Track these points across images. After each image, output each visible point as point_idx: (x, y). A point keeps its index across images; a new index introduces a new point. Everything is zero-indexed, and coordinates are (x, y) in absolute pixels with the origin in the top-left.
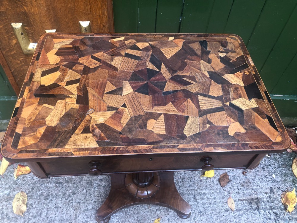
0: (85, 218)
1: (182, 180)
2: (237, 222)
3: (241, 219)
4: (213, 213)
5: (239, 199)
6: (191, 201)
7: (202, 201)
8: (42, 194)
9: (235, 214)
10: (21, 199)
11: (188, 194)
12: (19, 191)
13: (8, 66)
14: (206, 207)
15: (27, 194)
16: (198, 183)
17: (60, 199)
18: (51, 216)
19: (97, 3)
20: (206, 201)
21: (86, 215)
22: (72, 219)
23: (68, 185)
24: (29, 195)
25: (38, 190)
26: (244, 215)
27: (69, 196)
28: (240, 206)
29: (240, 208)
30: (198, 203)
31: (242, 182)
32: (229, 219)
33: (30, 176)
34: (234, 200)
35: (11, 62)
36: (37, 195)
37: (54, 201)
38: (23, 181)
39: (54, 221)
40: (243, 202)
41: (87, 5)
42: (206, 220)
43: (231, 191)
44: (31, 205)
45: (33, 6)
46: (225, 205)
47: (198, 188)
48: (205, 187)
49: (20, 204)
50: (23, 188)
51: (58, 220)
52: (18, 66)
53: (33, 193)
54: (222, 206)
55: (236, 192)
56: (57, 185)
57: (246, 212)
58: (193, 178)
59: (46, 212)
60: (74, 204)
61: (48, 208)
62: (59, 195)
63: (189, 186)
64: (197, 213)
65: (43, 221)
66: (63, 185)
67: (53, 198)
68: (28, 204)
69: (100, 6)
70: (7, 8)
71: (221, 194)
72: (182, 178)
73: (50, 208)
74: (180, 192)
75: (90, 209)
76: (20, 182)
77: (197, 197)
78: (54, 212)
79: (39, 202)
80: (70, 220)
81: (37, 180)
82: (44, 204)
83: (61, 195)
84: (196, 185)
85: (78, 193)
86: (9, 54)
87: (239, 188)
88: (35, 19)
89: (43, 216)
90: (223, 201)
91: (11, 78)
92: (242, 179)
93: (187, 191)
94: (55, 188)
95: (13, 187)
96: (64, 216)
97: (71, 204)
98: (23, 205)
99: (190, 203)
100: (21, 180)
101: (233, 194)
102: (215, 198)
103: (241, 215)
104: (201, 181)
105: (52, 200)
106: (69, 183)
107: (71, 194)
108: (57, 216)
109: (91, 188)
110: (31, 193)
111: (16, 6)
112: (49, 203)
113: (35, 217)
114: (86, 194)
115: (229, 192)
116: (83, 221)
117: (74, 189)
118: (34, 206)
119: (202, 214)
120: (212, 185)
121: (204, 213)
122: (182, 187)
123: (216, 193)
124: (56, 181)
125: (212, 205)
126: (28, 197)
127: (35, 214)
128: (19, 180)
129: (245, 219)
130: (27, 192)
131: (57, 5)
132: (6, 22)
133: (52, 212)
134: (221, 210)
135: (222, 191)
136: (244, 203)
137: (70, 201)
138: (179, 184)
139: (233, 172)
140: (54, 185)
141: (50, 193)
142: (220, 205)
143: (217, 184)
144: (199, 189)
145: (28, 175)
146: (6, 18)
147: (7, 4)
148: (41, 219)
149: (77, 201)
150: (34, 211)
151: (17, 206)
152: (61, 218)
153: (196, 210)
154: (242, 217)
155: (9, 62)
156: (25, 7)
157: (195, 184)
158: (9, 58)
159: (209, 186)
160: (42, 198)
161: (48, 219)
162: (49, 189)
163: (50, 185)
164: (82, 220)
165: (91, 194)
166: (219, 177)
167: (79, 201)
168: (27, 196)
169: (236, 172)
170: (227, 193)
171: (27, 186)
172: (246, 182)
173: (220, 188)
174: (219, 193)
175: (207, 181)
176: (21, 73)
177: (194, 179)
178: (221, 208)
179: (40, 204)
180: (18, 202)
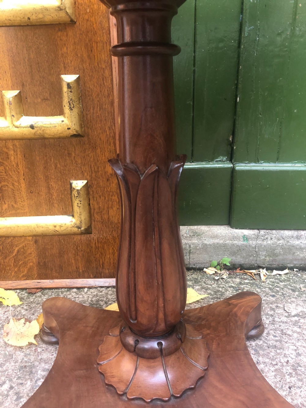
72: (293, 366)
109: (26, 381)
114: (7, 395)
122: (300, 388)
138: (288, 380)
165: (21, 395)
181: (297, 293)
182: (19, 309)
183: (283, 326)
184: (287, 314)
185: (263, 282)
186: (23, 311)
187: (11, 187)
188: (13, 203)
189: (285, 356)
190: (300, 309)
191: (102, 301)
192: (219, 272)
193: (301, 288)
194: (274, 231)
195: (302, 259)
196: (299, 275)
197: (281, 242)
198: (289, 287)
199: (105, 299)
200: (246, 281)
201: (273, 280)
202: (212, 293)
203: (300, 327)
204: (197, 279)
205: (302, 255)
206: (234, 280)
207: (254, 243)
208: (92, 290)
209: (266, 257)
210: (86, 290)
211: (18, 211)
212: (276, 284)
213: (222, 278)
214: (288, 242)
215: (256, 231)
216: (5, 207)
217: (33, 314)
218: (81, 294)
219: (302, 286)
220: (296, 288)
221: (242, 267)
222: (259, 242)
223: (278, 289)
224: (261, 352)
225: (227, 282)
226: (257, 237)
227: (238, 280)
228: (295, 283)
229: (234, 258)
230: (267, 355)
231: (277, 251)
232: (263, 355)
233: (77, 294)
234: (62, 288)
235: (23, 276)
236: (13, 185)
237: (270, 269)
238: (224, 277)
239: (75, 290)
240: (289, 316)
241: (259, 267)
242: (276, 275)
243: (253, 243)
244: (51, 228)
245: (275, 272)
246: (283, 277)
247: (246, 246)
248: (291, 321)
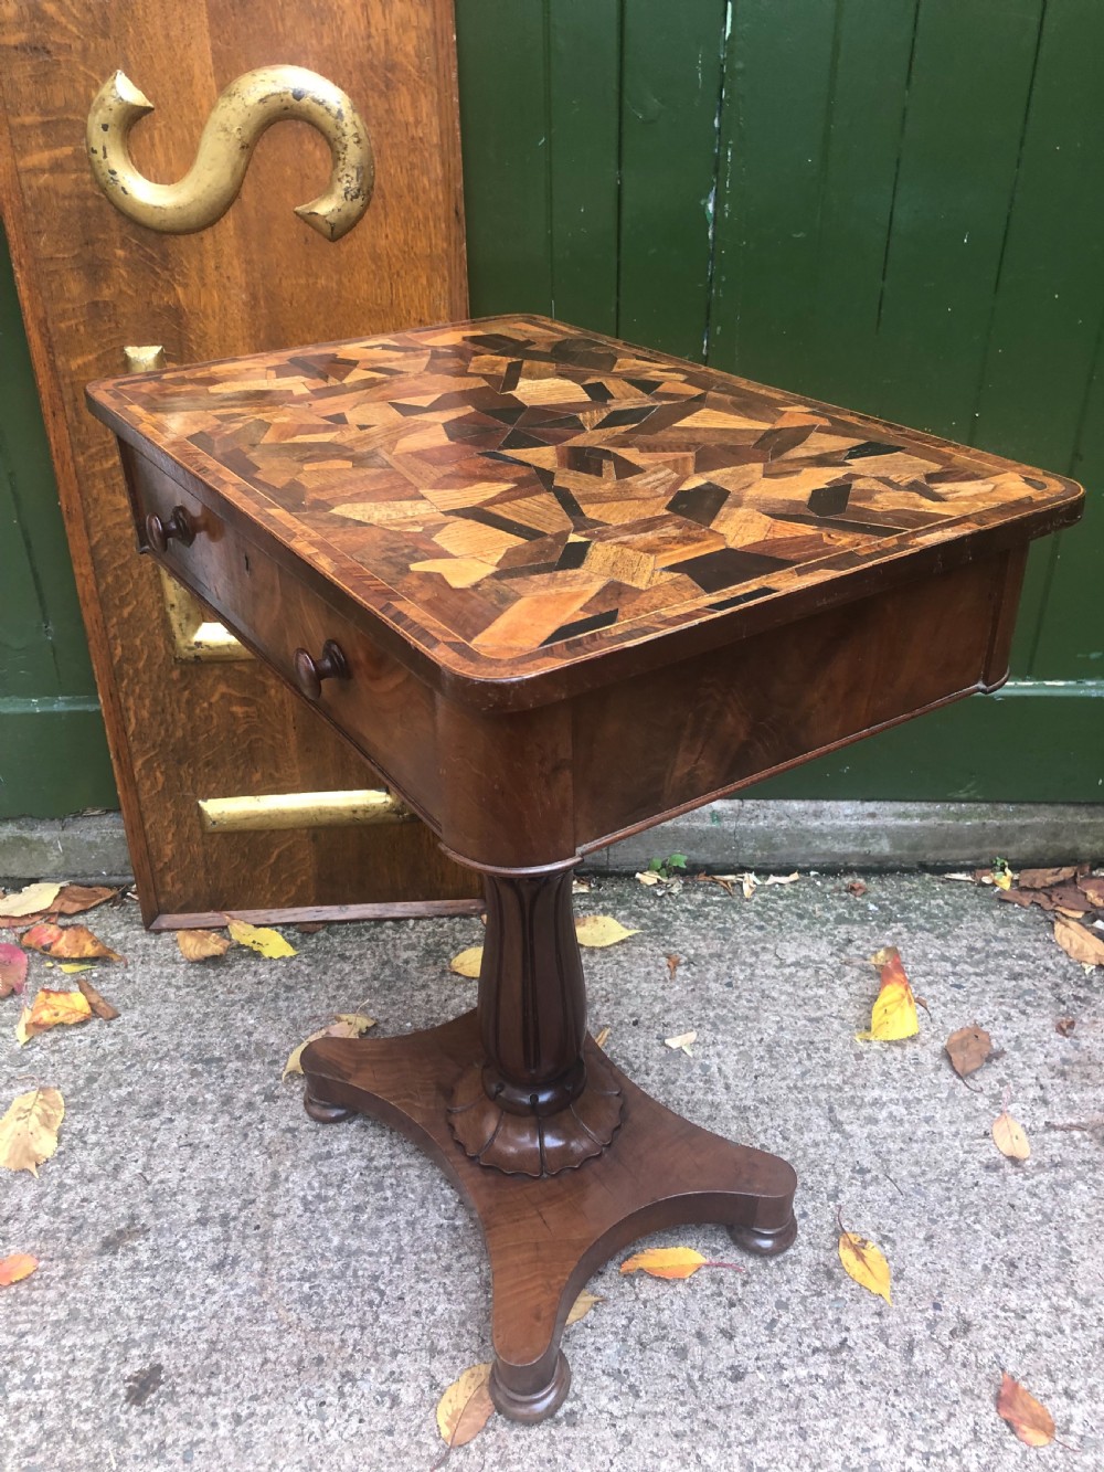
0: (316, 1185)
1: (770, 1050)
2: (1049, 1211)
3: (1063, 1202)
4: (923, 1173)
5: (1047, 1123)
6: (815, 1128)
7: (866, 1131)
8: (130, 1099)
9: (1033, 1182)
10: (38, 1110)
11: (797, 1103)
12: (29, 1087)
13: (85, 517)
14: (889, 1152)
15: (66, 1097)
16: (843, 1064)
17: (209, 1118)
18: (162, 1176)
19: (415, 272)
20: (888, 1131)
21: (320, 1173)
22: (255, 1189)
23: (246, 1066)
24: (72, 1100)
25: (112, 1083)
26: (1081, 1186)
27: (250, 1106)
28: (1054, 1152)
29: (1058, 1159)
30: (848, 1136)
31: (1056, 1059)
32: (1005, 1201)
33: (84, 1034)
34: (1024, 1126)
35: (96, 500)
36: (106, 1103)
37: (181, 1122)
38: (54, 1052)
39: (175, 1194)
40: (1072, 1138)
41: (382, 279)
42: (893, 1201)
43: (1004, 1095)
44: (81, 1135)
45: (204, 285)
46: (981, 1145)
47: (845, 1082)
48: (879, 1079)
49: (30, 1130)
50: (48, 1078)
51: (194, 1191)
52: (119, 520)
53: (92, 1096)
54: (966, 1148)
55: (1031, 1096)
56: (199, 1067)
57: (1090, 1174)
58: (821, 1045)
59: (144, 1159)
60: (270, 1134)
61: (151, 1149)
62: (204, 1103)
63: (804, 1074)
64: (847, 1176)
65: (127, 1193)
66: (225, 1067)
67: (179, 1112)
68: (66, 1133)
69: (425, 282)
70: (121, 292)
71: (959, 1104)
72: (769, 1046)
73: (159, 1147)
74: (760, 1095)
75: (340, 1154)
76: (38, 1056)
77: (842, 1115)
78: (177, 1162)
79: (113, 1126)
80: (248, 1192)
81: (112, 1048)
82: (136, 1132)
83: (212, 1103)
84: (837, 1069)
85: (291, 1098)
86: (98, 468)
87: (1045, 1081)
88: (206, 334)
89: (126, 1176)
90: (969, 1130)
91: (84, 571)
92: (1057, 1049)
93: (795, 1092)
94: (186, 1076)
95: (9, 1074)
96: (222, 1177)
97: (254, 1135)
98: (43, 1131)
99: (811, 1135)
100: (42, 1049)
101: (1014, 1106)
102: (927, 1120)
103: (1067, 1185)
104: (859, 1056)
105: (171, 1120)
106: (250, 1059)
107: (259, 1099)
108: (190, 1177)
110: (85, 1094)
111: (152, 285)
112: (158, 1130)
113: (90, 1181)
115: (996, 1099)
116: (304, 1197)
117: (271, 1081)
118: (92, 1138)
119: (868, 1177)
120: (912, 1070)
121: (881, 1176)
122: (771, 1076)
123: (933, 1101)
124: (195, 1054)
125: (916, 1147)
126: (67, 1107)
127: (91, 1169)
128: (38, 1049)
129: (1087, 1199)
130: (68, 1092)
131: (284, 284)
132: (111, 341)
133: (167, 1162)
134: (964, 1162)
135: (962, 1091)
136: (1073, 1142)
137: (250, 1124)
139: (1008, 1024)
140: (186, 1066)
141: (167, 1096)
142: (957, 1144)
143: (938, 1069)
144: (852, 1084)
145: (78, 1031)
146: (113, 325)
147: (122, 276)
148: (119, 1185)
149: (282, 1126)
150: (88, 1159)
151: (14, 1137)
152: (209, 1184)
153: (838, 1164)
154: (1071, 1193)
155: (90, 500)
156: (180, 290)
157: (828, 1065)
158: (94, 486)
159: (896, 1076)
160: (130, 1111)
161: (150, 1188)
162: (163, 1079)
163: (166, 1067)
164: (302, 1193)
166: (945, 1043)
167: (291, 1124)
168: (63, 1103)
169: (1024, 1024)
170: (987, 1102)
171: (69, 1068)
172: (1079, 1063)
173: (950, 1081)
174: (947, 1099)
175: (889, 1057)
176: (124, 551)
177: (827, 1050)
178: (962, 1156)
179: (118, 1134)
180: (22, 1122)
181: (806, 921)
182: (294, 963)
183: (767, 984)
184: (778, 963)
185: (747, 900)
186: (303, 967)
187: (270, 742)
188: (273, 771)
189: (759, 1031)
190: (804, 952)
191: (446, 944)
192: (664, 880)
193: (814, 911)
194: (771, 803)
195: (824, 854)
196: (819, 883)
197: (783, 823)
198: (794, 910)
199: (450, 940)
200: (715, 899)
201: (767, 895)
202: (650, 924)
203: (794, 985)
204: (622, 896)
205: (824, 847)
206: (692, 896)
207: (733, 825)
208: (424, 923)
209: (755, 850)
210: (411, 922)
211: (282, 784)
212: (770, 904)
213: (670, 894)
214: (797, 822)
215: (736, 803)
216: (257, 777)
217: (325, 973)
218: (404, 932)
219: (817, 906)
220: (806, 910)
221: (710, 870)
222: (742, 823)
223: (772, 914)
224: (722, 1027)
225: (679, 901)
226: (738, 814)
227: (699, 897)
228: (806, 901)
229: (694, 853)
230: (731, 1032)
231: (777, 840)
232: (725, 1032)
233: (397, 932)
234: (364, 920)
235: (288, 900)
236: (273, 738)
237: (762, 872)
238: (675, 890)
239: (389, 924)
240: (782, 964)
241: (743, 869)
242: (774, 884)
243: (729, 825)
244: (347, 814)
245: (773, 879)
246: (788, 889)
247: (717, 831)
248: (783, 975)
